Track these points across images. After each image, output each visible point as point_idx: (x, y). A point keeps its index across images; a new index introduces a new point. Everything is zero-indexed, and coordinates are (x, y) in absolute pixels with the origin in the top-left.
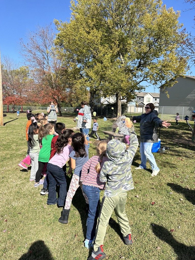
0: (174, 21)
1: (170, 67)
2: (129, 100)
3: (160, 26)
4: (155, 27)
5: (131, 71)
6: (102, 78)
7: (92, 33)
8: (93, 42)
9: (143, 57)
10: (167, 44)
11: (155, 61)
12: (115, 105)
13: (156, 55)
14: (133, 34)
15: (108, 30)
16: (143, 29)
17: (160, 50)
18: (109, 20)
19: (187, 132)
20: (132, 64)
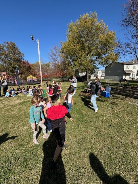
0: (113, 37)
1: (111, 58)
2: (92, 74)
3: (106, 40)
4: (104, 40)
5: (93, 61)
6: (80, 65)
7: (76, 46)
8: (76, 50)
9: (98, 55)
10: (109, 48)
11: (104, 56)
12: (86, 76)
13: (104, 53)
14: (93, 45)
15: (83, 44)
16: (98, 42)
17: (106, 51)
18: (83, 39)
19: (119, 87)
20: (93, 58)
